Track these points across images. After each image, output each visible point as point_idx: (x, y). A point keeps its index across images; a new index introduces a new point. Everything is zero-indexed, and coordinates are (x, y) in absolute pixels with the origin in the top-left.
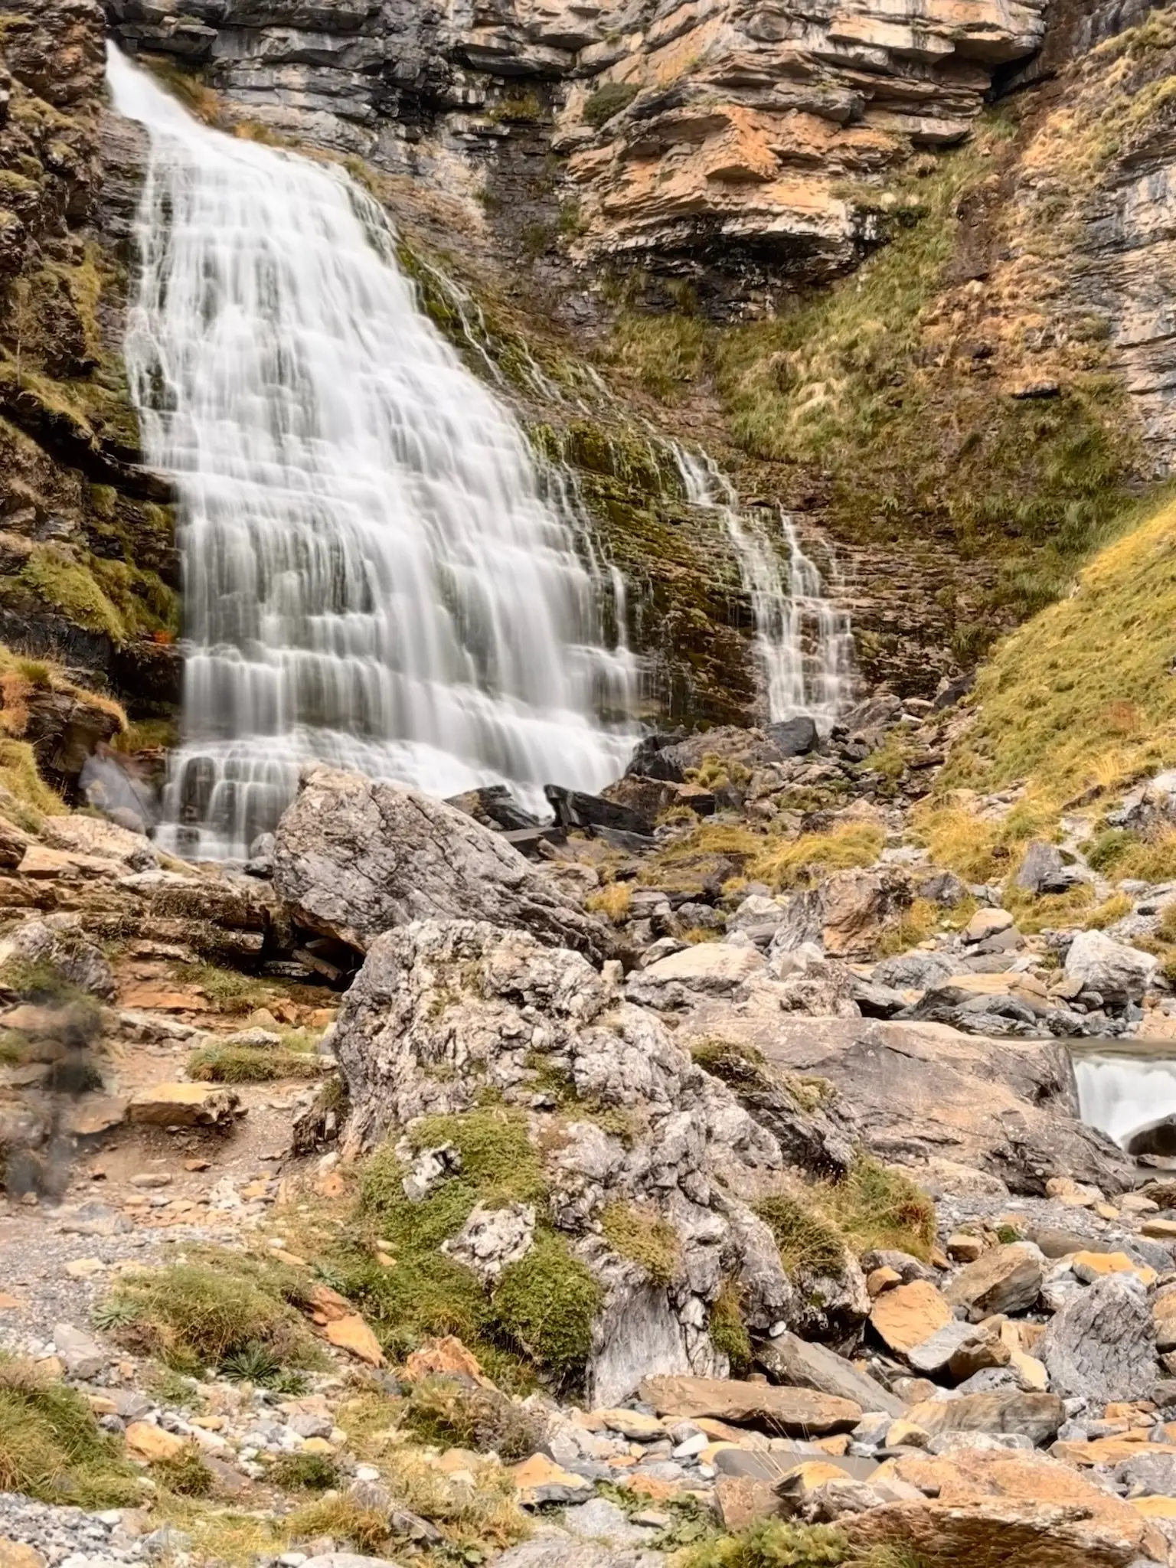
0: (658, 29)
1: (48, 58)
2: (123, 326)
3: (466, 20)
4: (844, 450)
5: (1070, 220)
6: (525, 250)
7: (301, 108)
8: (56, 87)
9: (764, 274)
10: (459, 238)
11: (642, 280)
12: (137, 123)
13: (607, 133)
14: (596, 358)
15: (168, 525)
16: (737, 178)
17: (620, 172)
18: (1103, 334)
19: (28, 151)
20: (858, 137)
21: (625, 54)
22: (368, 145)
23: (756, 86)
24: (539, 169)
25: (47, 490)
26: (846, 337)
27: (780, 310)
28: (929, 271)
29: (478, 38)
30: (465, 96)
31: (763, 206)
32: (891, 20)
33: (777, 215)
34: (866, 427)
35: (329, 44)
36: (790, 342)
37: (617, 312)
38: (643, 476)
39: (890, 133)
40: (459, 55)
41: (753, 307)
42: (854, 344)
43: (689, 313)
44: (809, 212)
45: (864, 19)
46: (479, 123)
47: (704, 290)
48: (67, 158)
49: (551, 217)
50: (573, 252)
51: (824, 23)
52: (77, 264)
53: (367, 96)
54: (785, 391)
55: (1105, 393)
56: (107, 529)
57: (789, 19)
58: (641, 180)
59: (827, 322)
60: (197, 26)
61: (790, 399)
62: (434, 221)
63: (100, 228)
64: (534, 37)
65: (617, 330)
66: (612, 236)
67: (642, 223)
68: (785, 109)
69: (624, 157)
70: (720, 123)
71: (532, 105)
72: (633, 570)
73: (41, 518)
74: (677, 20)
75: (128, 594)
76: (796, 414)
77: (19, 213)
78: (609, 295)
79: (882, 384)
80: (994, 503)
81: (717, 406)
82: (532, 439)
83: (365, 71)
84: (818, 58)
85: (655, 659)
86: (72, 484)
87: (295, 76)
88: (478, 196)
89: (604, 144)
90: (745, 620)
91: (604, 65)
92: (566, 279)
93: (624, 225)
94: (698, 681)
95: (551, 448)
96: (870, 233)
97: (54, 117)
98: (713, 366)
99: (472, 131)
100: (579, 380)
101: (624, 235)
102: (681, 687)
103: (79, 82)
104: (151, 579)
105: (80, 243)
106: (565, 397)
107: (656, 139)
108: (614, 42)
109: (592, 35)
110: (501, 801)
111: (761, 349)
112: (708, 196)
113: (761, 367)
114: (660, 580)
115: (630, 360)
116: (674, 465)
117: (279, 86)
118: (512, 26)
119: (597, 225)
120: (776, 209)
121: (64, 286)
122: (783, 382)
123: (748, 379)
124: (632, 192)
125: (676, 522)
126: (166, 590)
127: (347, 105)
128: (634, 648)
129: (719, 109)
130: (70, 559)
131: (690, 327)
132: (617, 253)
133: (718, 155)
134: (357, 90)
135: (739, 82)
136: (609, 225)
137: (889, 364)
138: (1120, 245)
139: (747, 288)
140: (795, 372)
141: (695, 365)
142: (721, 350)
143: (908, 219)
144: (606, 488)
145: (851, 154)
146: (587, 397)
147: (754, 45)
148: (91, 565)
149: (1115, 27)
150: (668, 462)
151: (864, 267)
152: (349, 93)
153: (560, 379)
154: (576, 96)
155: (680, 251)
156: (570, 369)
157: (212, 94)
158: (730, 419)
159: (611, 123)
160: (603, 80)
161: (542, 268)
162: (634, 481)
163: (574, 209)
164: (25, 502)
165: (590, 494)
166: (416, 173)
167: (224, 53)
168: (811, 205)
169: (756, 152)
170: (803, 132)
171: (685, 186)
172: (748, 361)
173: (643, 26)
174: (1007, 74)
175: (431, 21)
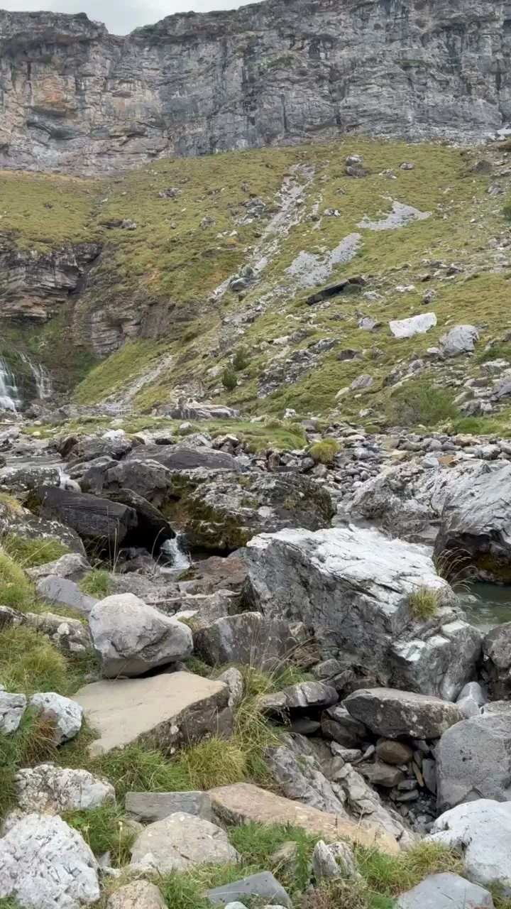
0: (10, 280)
4: (48, 353)
5: (83, 318)
9: (32, 323)
11: (9, 322)
16: (27, 307)
18: (89, 336)
20: (47, 301)
21: (4, 283)
23: (29, 292)
26: (47, 334)
27: (35, 329)
28: (60, 324)
31: (31, 312)
32: (51, 282)
33: (34, 313)
34: (52, 349)
36: (38, 334)
37: (6, 328)
38: (15, 357)
39: (52, 300)
41: (30, 328)
43: (19, 328)
45: (47, 282)
47: (21, 324)
51: (40, 282)
55: (90, 346)
57: (34, 281)
58: (9, 306)
59: (43, 331)
61: (38, 344)
65: (6, 331)
66: (3, 314)
67: (9, 313)
68: (34, 296)
69: (6, 301)
70: (22, 297)
72: (15, 373)
74: (14, 279)
76: (39, 347)
78: (4, 325)
79: (54, 342)
80: (73, 363)
81: (25, 345)
84: (39, 288)
85: (20, 388)
90: (34, 381)
94: (28, 391)
96: (50, 317)
98: (24, 337)
101: (6, 314)
102: (25, 392)
107: (11, 298)
111: (32, 335)
112: (21, 309)
113: (32, 338)
114: (20, 375)
115: (9, 336)
122: (37, 341)
123: (31, 340)
124: (7, 307)
125: (21, 365)
128: (17, 386)
129: (22, 295)
131: (19, 331)
132: (4, 317)
133: (23, 303)
137: (55, 339)
138: (91, 323)
139: (29, 325)
140: (39, 340)
141: (21, 338)
142: (25, 335)
143: (56, 314)
144: (9, 360)
145: (46, 303)
147: (28, 285)
149: (88, 287)
150: (19, 355)
151: (49, 323)
155: (16, 318)
158: (28, 347)
165: (7, 361)
168: (39, 312)
169: (30, 303)
170: (37, 299)
171: (17, 307)
172: (30, 337)
173: (7, 279)
174: (71, 292)
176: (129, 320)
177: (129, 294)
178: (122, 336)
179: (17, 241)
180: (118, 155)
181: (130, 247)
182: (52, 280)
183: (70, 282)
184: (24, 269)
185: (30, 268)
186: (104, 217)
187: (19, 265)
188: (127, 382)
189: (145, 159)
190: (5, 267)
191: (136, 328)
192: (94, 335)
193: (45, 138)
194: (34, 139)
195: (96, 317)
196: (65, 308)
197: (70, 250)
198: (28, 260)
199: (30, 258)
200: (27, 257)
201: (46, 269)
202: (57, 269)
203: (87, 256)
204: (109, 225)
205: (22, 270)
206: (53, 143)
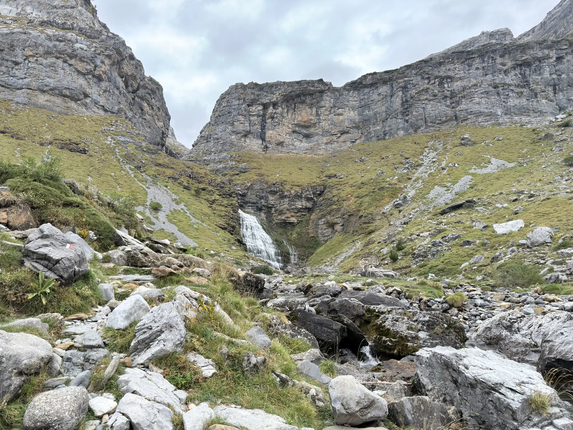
3: (264, 203)
4: (297, 240)
5: (314, 223)
6: (269, 222)
7: (251, 210)
9: (290, 225)
10: (264, 222)
11: (279, 225)
14: (276, 232)
16: (288, 217)
18: (317, 232)
20: (297, 214)
21: (278, 206)
22: (257, 214)
24: (270, 215)
26: (297, 231)
27: (291, 228)
28: (303, 226)
30: (264, 209)
33: (291, 220)
34: (298, 238)
35: (253, 205)
36: (292, 231)
39: (300, 214)
40: (264, 206)
41: (289, 228)
45: (298, 205)
47: (284, 226)
49: (271, 220)
50: (273, 223)
51: (295, 205)
53: (256, 209)
55: (318, 237)
57: (292, 205)
58: (279, 217)
59: (295, 229)
62: (262, 220)
63: (239, 223)
64: (270, 204)
65: (277, 229)
66: (277, 221)
67: (279, 220)
68: (292, 212)
69: (278, 215)
70: (286, 213)
71: (270, 210)
72: (280, 250)
74: (282, 204)
76: (293, 237)
78: (277, 226)
79: (300, 235)
80: (309, 245)
83: (256, 207)
84: (294, 208)
85: (282, 258)
88: (265, 217)
89: (276, 214)
90: (289, 254)
92: (273, 225)
94: (286, 259)
95: (273, 240)
96: (298, 222)
97: (236, 214)
98: (286, 233)
99: (265, 212)
100: (275, 234)
102: (284, 260)
103: (236, 211)
107: (281, 214)
109: (275, 205)
111: (290, 231)
114: (283, 251)
115: (279, 232)
117: (249, 209)
118: (268, 203)
119: (275, 220)
122: (291, 234)
123: (288, 234)
125: (284, 246)
127: (254, 210)
131: (284, 229)
132: (277, 223)
133: (286, 216)
135: (288, 210)
137: (300, 233)
138: (318, 225)
139: (288, 226)
141: (284, 233)
142: (286, 231)
143: (301, 221)
145: (297, 216)
147: (289, 207)
149: (318, 207)
151: (298, 225)
153: (273, 234)
154: (273, 209)
155: (283, 223)
157: (244, 210)
158: (287, 237)
159: (277, 212)
160: (276, 208)
161: (271, 224)
162: (280, 243)
165: (277, 244)
166: (260, 216)
168: (294, 220)
169: (289, 216)
170: (293, 214)
171: (283, 218)
172: (288, 232)
173: (279, 204)
174: (309, 210)
175: (261, 203)
176: (338, 223)
177: (338, 210)
178: (334, 231)
179: (285, 186)
180: (335, 143)
181: (340, 187)
182: (301, 204)
183: (309, 205)
184: (288, 199)
185: (290, 199)
186: (328, 173)
187: (285, 198)
188: (336, 256)
189: (349, 144)
190: (279, 199)
191: (342, 228)
192: (320, 231)
193: (301, 137)
194: (295, 138)
195: (321, 222)
196: (306, 218)
197: (310, 189)
199: (291, 194)
201: (298, 199)
202: (303, 199)
203: (318, 192)
204: (330, 177)
205: (287, 200)
206: (304, 140)
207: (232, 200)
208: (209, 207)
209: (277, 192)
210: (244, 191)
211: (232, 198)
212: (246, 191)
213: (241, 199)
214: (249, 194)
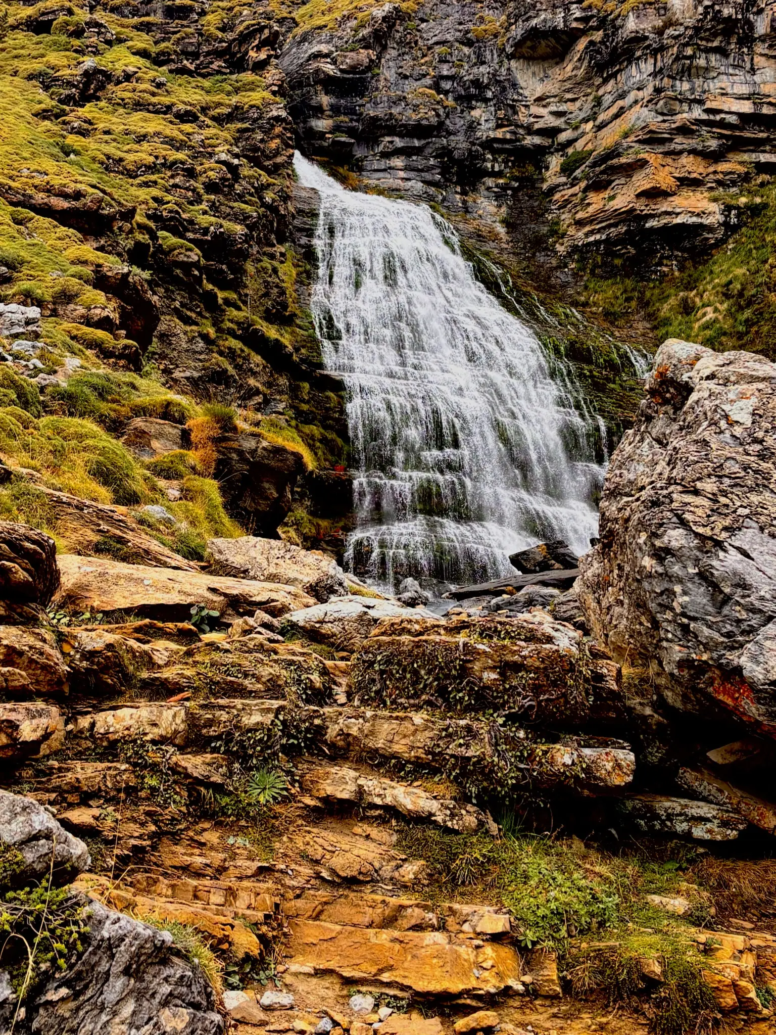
0: (602, 117)
1: (262, 146)
2: (310, 295)
3: (492, 124)
6: (531, 248)
7: (402, 179)
8: (267, 163)
9: (671, 249)
10: (492, 244)
11: (599, 259)
12: (313, 189)
13: (575, 178)
14: (575, 304)
15: (339, 403)
16: (654, 194)
17: (583, 199)
19: (251, 195)
20: (723, 167)
21: (583, 134)
22: (440, 197)
23: (662, 141)
24: (536, 204)
25: (269, 385)
26: (724, 280)
27: (682, 269)
29: (499, 134)
30: (493, 167)
31: (670, 209)
32: (740, 98)
33: (678, 214)
34: (741, 328)
35: (417, 143)
36: (689, 287)
37: (585, 278)
38: (611, 365)
39: (741, 163)
40: (488, 144)
41: (665, 269)
42: (730, 282)
43: (628, 276)
44: (697, 211)
45: (724, 98)
46: (501, 181)
47: (634, 260)
48: (274, 200)
49: (545, 229)
50: (558, 247)
51: (700, 102)
52: (282, 262)
53: (438, 171)
54: (688, 314)
56: (305, 407)
57: (681, 101)
58: (596, 201)
59: (711, 272)
60: (344, 139)
61: (692, 317)
62: (479, 236)
63: (294, 242)
64: (529, 130)
65: (586, 287)
66: (580, 236)
67: (598, 227)
68: (680, 153)
69: (585, 190)
70: (643, 163)
71: (529, 168)
72: (609, 417)
73: (267, 401)
74: (614, 110)
75: (318, 444)
76: (696, 325)
77: (247, 226)
78: (580, 269)
79: (749, 304)
81: (648, 326)
82: (545, 345)
83: (435, 157)
84: (698, 122)
86: (283, 381)
87: (398, 162)
88: (502, 222)
89: (573, 185)
91: (570, 142)
92: (554, 262)
93: (587, 229)
95: (557, 350)
96: (734, 220)
97: (265, 178)
98: (644, 304)
99: (497, 186)
100: (567, 316)
101: (587, 235)
103: (279, 160)
104: (331, 435)
105: (283, 250)
106: (560, 324)
107: (605, 177)
108: (576, 128)
109: (563, 127)
110: (562, 550)
111: (672, 291)
112: (637, 206)
113: (672, 301)
115: (595, 304)
116: (628, 358)
117: (390, 168)
118: (517, 126)
119: (571, 231)
120: (678, 210)
121: (275, 271)
122: (687, 309)
123: (665, 310)
124: (591, 209)
125: (632, 389)
126: (340, 441)
127: (428, 176)
129: (642, 156)
130: (284, 424)
131: (629, 283)
132: (583, 245)
133: (642, 181)
134: (433, 167)
136: (578, 230)
137: (753, 292)
139: (662, 257)
140: (694, 302)
141: (634, 304)
142: (648, 294)
143: (755, 211)
144: (591, 371)
145: (720, 176)
146: (572, 324)
147: (660, 118)
148: (297, 428)
150: (624, 357)
151: (731, 241)
152: (429, 169)
153: (557, 315)
154: (555, 162)
155: (621, 240)
156: (561, 310)
157: (354, 175)
158: (656, 332)
159: (578, 173)
160: (570, 151)
161: (541, 258)
162: (606, 368)
163: (557, 224)
164: (257, 392)
165: (581, 376)
166: (467, 211)
167: (359, 153)
168: (698, 207)
169: (664, 178)
170: (691, 166)
171: (622, 202)
172: (664, 298)
173: (593, 117)
175: (472, 127)
182: (745, 90)
184: (647, 67)
185: (667, 59)
187: (630, 59)
190: (587, 79)
198: (660, 32)
200: (659, 23)
201: (723, 52)
202: (760, 48)
205: (642, 71)
207: (251, 87)
208: (43, 115)
209: (573, 35)
210: (350, 59)
211: (248, 77)
212: (364, 56)
213: (336, 110)
214: (388, 72)
